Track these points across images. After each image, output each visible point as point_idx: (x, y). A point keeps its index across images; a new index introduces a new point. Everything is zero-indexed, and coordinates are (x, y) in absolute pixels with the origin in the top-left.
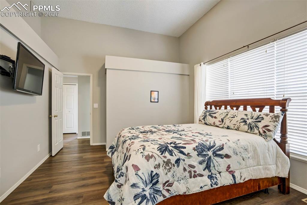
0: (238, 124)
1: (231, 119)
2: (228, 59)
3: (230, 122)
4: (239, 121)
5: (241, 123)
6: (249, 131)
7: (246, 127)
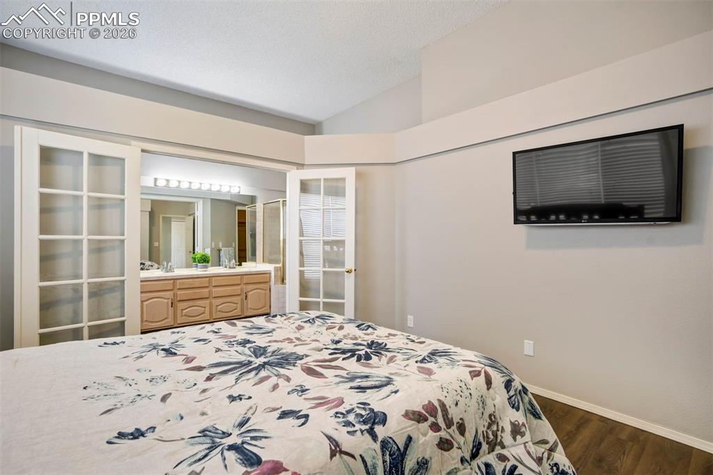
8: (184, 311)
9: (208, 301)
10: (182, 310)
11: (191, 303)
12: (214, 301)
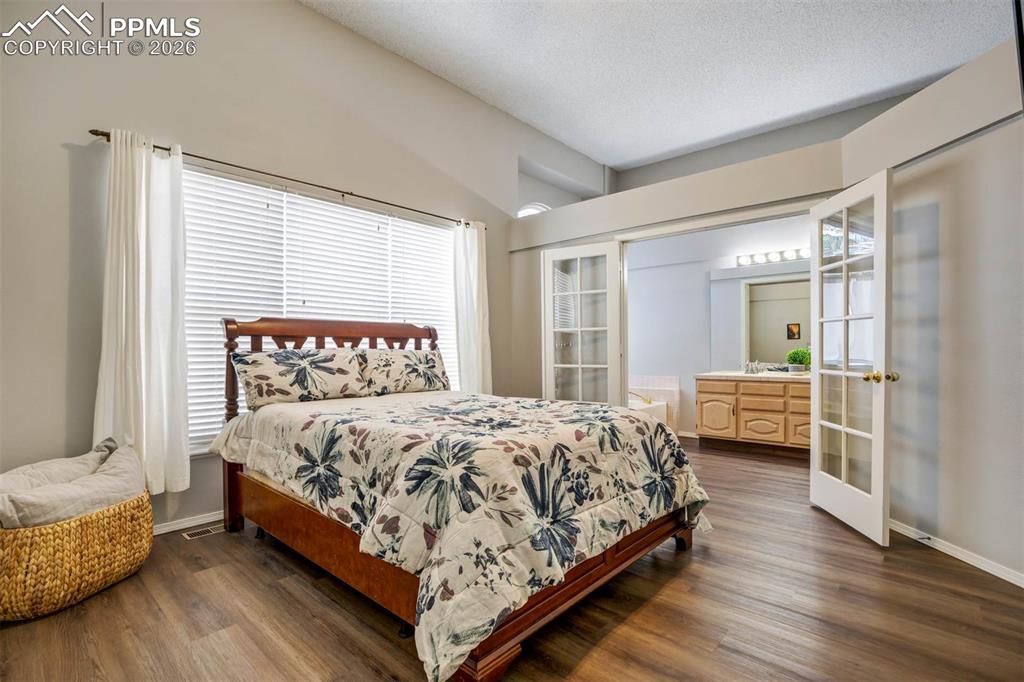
0: (405, 378)
1: (386, 369)
2: (285, 194)
3: (388, 376)
4: (406, 372)
5: (410, 375)
6: (427, 387)
7: (422, 381)
8: (749, 424)
9: (782, 417)
10: (747, 422)
11: (758, 415)
12: (791, 417)
